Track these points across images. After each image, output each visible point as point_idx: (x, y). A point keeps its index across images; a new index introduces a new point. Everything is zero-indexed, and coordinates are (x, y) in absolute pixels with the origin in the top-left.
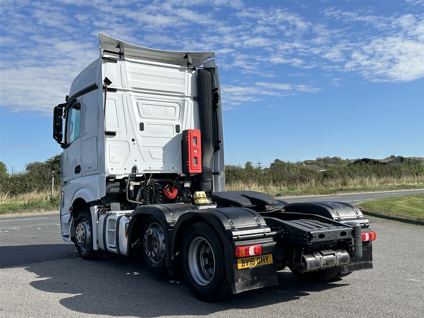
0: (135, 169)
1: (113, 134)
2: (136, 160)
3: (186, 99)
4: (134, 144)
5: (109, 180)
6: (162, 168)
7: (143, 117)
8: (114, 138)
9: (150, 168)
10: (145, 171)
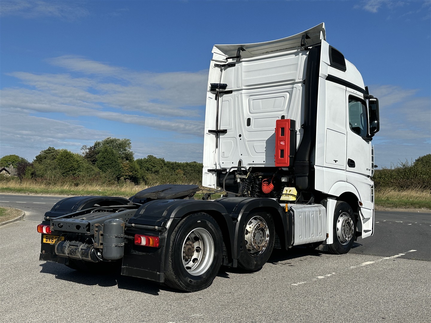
0: (240, 162)
1: (224, 132)
2: (242, 155)
3: (295, 85)
4: (241, 139)
5: (222, 172)
6: (264, 162)
7: (253, 112)
8: (226, 135)
9: (253, 162)
10: (249, 164)
